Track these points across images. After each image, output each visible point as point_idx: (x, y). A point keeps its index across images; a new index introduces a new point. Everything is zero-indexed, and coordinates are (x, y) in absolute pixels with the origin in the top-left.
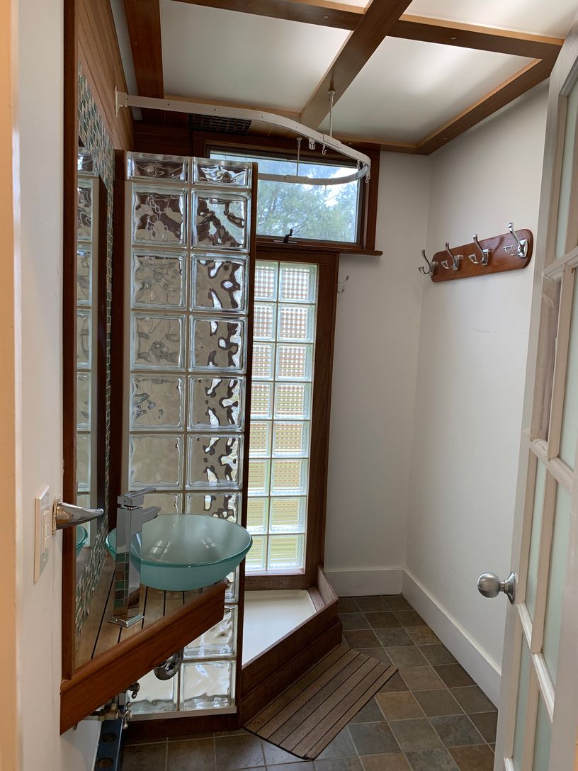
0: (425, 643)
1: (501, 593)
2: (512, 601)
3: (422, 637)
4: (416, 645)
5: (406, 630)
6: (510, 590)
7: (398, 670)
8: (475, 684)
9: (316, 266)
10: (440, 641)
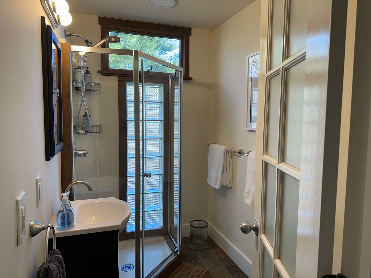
0: (220, 256)
1: (252, 231)
2: (257, 235)
3: (218, 253)
4: (216, 258)
5: (211, 251)
6: (256, 230)
7: (208, 270)
8: (244, 273)
9: (162, 85)
10: (227, 255)
